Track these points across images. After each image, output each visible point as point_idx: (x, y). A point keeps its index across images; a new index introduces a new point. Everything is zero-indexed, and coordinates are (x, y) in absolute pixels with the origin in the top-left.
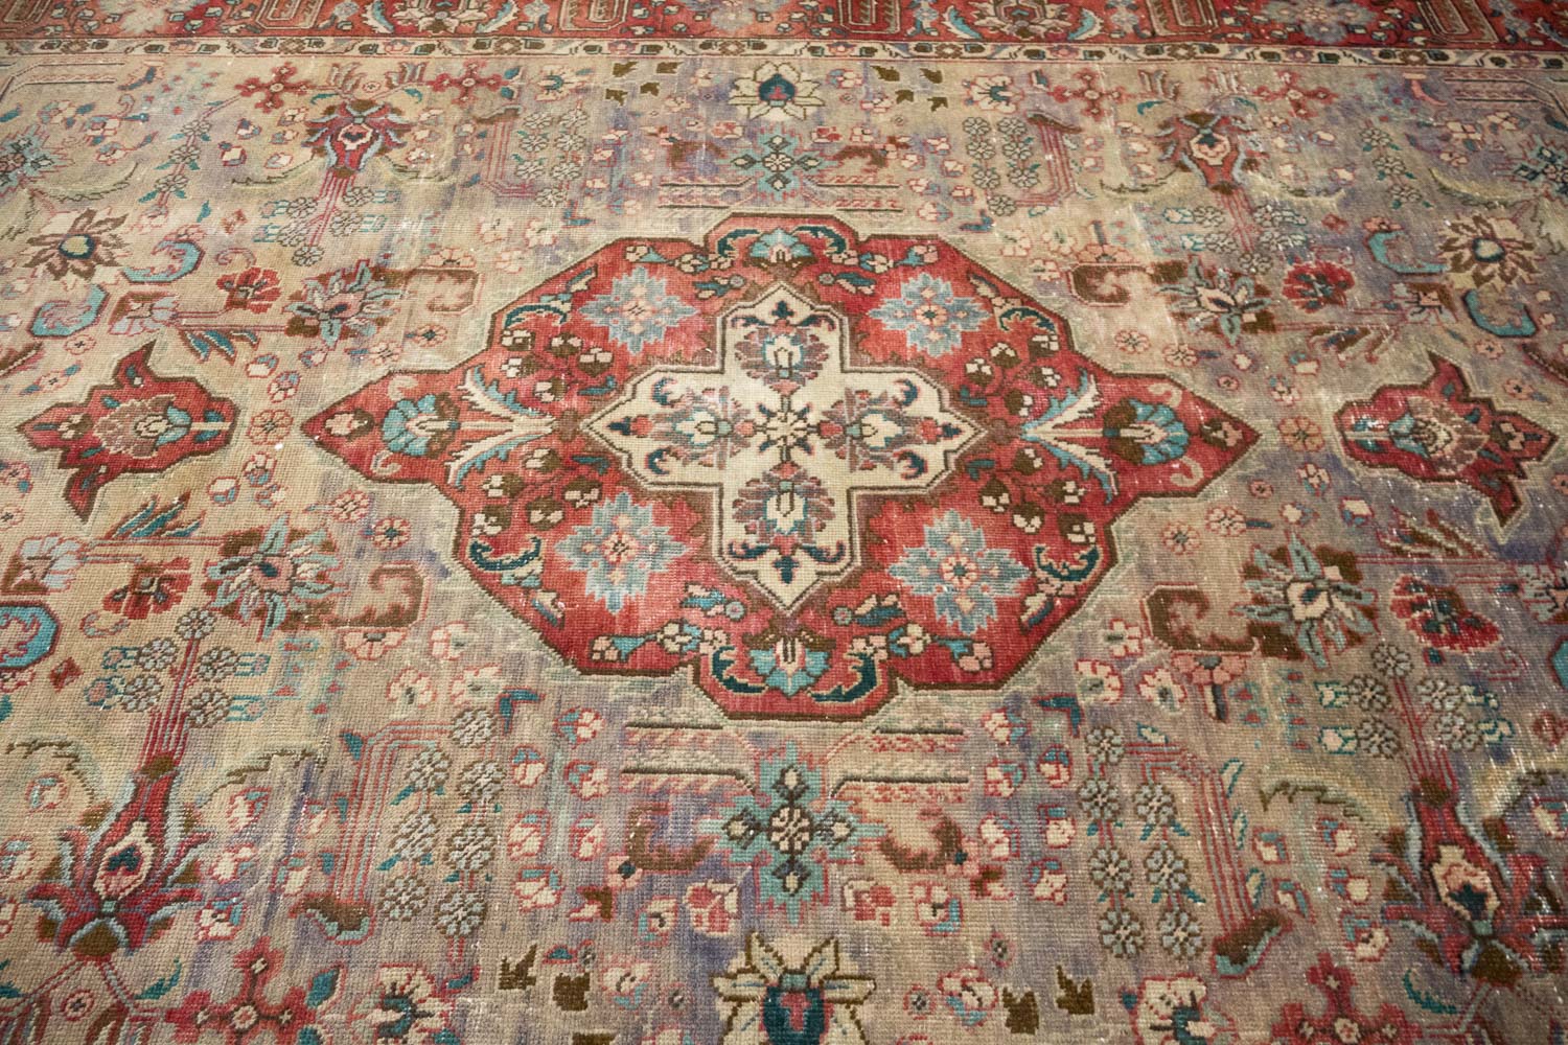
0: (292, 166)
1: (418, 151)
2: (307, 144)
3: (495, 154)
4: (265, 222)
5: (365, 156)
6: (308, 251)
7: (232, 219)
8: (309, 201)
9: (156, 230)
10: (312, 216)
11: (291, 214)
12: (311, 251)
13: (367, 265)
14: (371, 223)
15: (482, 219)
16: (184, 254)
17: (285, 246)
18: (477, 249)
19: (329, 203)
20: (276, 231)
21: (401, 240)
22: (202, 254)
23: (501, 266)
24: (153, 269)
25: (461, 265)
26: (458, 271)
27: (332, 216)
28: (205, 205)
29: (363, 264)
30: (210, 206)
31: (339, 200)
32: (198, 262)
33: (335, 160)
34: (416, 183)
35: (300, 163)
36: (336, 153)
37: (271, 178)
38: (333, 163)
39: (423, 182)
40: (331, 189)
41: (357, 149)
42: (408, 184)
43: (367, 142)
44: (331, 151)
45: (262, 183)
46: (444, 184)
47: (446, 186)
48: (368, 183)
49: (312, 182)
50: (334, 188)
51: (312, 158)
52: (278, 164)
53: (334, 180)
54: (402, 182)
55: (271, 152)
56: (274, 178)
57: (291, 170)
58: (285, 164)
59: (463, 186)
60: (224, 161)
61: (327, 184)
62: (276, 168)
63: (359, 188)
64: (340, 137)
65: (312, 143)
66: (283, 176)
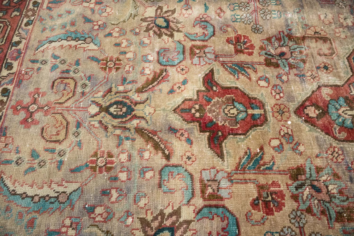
4: (233, 13)
6: (257, 27)
7: (218, 11)
8: (246, 4)
9: (191, 16)
10: (250, 11)
11: (241, 9)
12: (258, 27)
13: (284, 34)
14: (275, 14)
15: (319, 13)
16: (206, 27)
17: (246, 24)
18: (324, 27)
19: (254, 5)
20: (239, 17)
21: (292, 22)
22: (214, 27)
23: (337, 35)
24: (197, 34)
25: (322, 34)
26: (322, 37)
27: (258, 11)
28: (205, 5)
29: (281, 33)
30: (207, 5)
31: (258, 3)
32: (214, 31)
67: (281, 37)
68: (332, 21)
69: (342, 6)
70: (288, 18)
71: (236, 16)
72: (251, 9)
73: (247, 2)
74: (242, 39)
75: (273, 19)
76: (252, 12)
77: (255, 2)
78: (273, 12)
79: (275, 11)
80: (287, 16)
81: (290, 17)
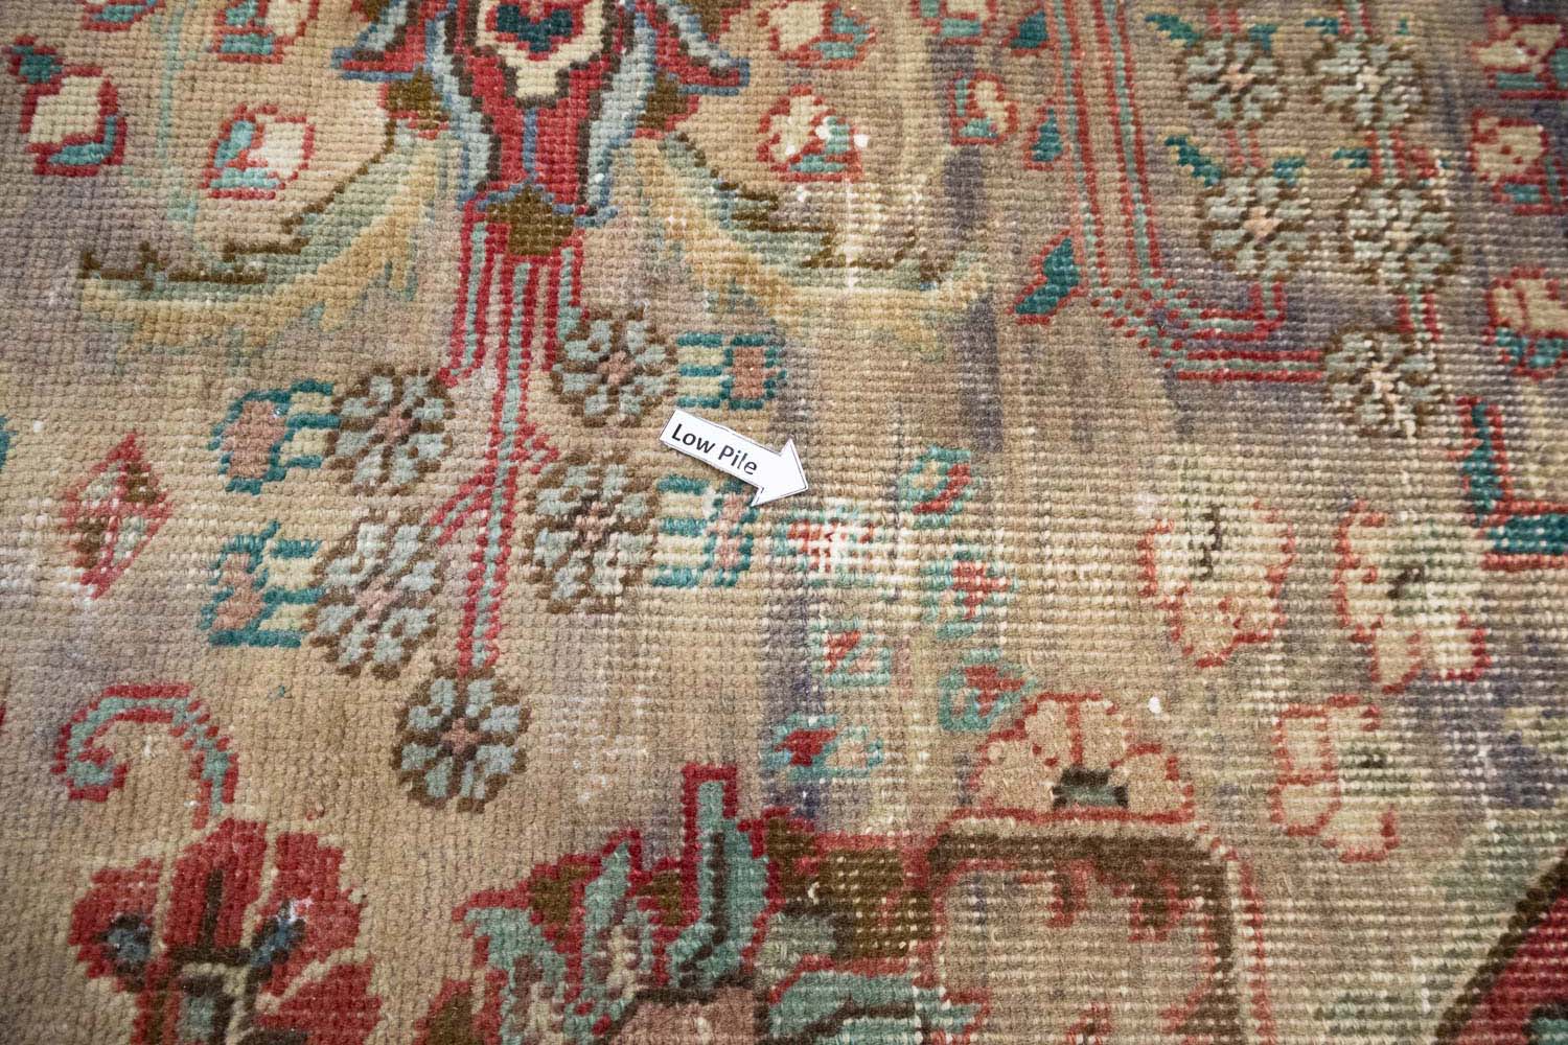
0: (317, 183)
1: (803, 107)
2: (357, 62)
3: (1100, 134)
4: (247, 516)
5: (603, 132)
6: (459, 711)
7: (101, 492)
8: (416, 387)
10: (441, 486)
11: (347, 465)
12: (472, 711)
13: (731, 803)
14: (692, 527)
15: (1145, 505)
17: (352, 671)
18: (1170, 704)
19: (498, 402)
20: (296, 573)
21: (849, 642)
23: (1301, 805)
25: (1136, 802)
26: (1136, 848)
27: (526, 481)
29: (710, 797)
31: (539, 381)
33: (484, 155)
34: (833, 290)
35: (345, 165)
36: (480, 116)
37: (242, 250)
38: (479, 169)
39: (860, 290)
40: (493, 319)
41: (562, 94)
42: (800, 299)
43: (594, 58)
44: (460, 104)
45: (206, 278)
46: (946, 299)
47: (956, 310)
48: (638, 291)
49: (410, 279)
50: (507, 313)
51: (390, 143)
52: (259, 171)
53: (498, 266)
54: (774, 283)
55: (222, 104)
56: (254, 250)
57: (316, 209)
58: (288, 173)
59: (1022, 311)
60: (37, 147)
61: (473, 288)
62: (252, 196)
63: (608, 316)
64: (481, 25)
65: (380, 57)
66: (286, 239)
67: (691, 851)
68: (1262, 615)
69: (1388, 411)
70: (812, 576)
71: (276, 553)
72: (449, 462)
73: (425, 372)
74: (256, 895)
75: (659, 589)
76: (450, 507)
77: (511, 373)
78: (670, 496)
79: (698, 492)
80: (812, 560)
81: (839, 568)
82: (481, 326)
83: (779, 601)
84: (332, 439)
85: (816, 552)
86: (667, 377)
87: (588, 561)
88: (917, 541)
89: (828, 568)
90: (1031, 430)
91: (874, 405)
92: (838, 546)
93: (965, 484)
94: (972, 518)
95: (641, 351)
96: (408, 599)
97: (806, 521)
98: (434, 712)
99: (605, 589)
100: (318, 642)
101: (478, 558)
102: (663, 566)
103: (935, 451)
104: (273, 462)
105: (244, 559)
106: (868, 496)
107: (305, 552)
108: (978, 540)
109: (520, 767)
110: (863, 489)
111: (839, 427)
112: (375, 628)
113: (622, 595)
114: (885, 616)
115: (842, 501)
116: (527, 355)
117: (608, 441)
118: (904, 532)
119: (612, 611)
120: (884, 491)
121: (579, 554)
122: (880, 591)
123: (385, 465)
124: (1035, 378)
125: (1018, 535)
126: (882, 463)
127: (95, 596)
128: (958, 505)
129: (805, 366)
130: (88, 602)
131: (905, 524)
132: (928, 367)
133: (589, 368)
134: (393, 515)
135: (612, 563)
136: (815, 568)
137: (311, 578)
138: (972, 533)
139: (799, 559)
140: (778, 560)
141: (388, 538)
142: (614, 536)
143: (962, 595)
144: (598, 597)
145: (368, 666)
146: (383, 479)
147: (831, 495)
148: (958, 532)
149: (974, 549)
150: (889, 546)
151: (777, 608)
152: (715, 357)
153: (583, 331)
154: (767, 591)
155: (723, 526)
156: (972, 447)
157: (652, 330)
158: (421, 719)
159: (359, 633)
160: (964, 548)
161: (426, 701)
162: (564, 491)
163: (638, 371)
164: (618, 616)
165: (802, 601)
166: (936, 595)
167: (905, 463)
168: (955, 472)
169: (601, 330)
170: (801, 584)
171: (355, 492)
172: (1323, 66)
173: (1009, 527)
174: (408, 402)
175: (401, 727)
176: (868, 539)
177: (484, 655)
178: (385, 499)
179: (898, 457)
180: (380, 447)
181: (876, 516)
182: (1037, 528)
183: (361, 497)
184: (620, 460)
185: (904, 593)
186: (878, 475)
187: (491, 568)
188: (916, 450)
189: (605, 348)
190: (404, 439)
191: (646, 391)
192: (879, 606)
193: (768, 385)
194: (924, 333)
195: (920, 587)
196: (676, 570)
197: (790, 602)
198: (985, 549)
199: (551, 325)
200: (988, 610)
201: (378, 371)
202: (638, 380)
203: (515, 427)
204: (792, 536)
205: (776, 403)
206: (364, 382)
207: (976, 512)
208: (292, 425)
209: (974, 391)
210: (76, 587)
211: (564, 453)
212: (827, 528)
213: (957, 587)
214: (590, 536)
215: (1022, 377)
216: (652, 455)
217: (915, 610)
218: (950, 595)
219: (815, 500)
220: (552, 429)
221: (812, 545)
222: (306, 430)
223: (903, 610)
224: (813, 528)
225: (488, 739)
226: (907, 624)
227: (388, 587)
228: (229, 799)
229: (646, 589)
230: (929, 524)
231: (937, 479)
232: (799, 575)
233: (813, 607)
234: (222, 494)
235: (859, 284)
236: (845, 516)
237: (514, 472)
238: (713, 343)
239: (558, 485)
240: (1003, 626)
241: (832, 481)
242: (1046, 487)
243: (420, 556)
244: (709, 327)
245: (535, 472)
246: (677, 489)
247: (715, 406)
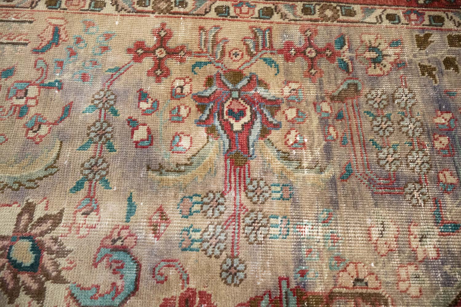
0: (194, 150)
1: (293, 133)
2: (200, 123)
3: (356, 139)
4: (186, 223)
5: (252, 138)
6: (232, 265)
7: (156, 218)
8: (218, 195)
9: (93, 232)
10: (225, 217)
11: (205, 212)
12: (235, 265)
13: (288, 285)
14: (277, 226)
15: (369, 221)
16: (122, 267)
17: (210, 256)
18: (376, 264)
19: (235, 199)
20: (197, 236)
21: (310, 251)
22: (139, 267)
23: (403, 286)
24: (98, 287)
25: (370, 285)
26: (370, 295)
27: (242, 216)
28: (130, 199)
29: (284, 283)
30: (134, 200)
31: (243, 194)
32: (137, 279)
33: (228, 143)
34: (302, 174)
35: (199, 146)
36: (226, 135)
37: (180, 165)
38: (227, 147)
39: (308, 174)
40: (233, 180)
41: (243, 130)
42: (296, 176)
43: (249, 121)
44: (222, 132)
45: (173, 171)
46: (325, 176)
47: (328, 178)
48: (262, 174)
49: (215, 171)
50: (235, 179)
51: (208, 141)
52: (182, 147)
53: (233, 169)
54: (290, 172)
55: (173, 132)
56: (182, 165)
57: (194, 156)
58: (188, 148)
59: (341, 179)
60: (135, 142)
61: (228, 173)
62: (181, 153)
63: (256, 180)
64: (225, 114)
65: (204, 121)
66: (189, 163)
67: (281, 295)
68: (394, 245)
69: (418, 201)
70: (302, 237)
71: (193, 231)
72: (226, 212)
73: (220, 192)
74: (195, 303)
75: (271, 239)
76: (227, 221)
77: (237, 192)
78: (272, 219)
79: (277, 218)
80: (301, 233)
81: (307, 235)
82: (230, 182)
83: (295, 242)
84: (202, 206)
85: (302, 231)
86: (269, 193)
87: (256, 233)
88: (322, 229)
89: (305, 235)
90: (345, 205)
91: (312, 200)
92: (307, 230)
93: (332, 217)
94: (334, 224)
95: (263, 187)
96: (220, 241)
97: (300, 225)
98: (227, 265)
99: (260, 239)
100: (203, 250)
101: (233, 232)
102: (271, 234)
103: (325, 210)
104: (190, 212)
105: (187, 233)
106: (312, 219)
107: (199, 231)
108: (335, 229)
109: (246, 277)
110: (311, 218)
111: (305, 204)
112: (214, 248)
113: (264, 240)
114: (317, 245)
115: (307, 220)
116: (240, 188)
117: (258, 207)
118: (320, 227)
119: (262, 244)
120: (315, 218)
121: (254, 232)
122: (316, 240)
123: (213, 212)
124: (345, 193)
125: (343, 228)
126: (315, 212)
127: (157, 240)
128: (331, 221)
129: (298, 191)
130: (156, 242)
131: (320, 225)
132: (323, 191)
133: (253, 191)
134: (216, 223)
135: (261, 234)
136: (302, 235)
137: (200, 237)
138: (334, 228)
139: (299, 233)
140: (295, 233)
141: (215, 228)
142: (261, 228)
143: (333, 241)
144: (259, 241)
145: (213, 255)
146: (213, 215)
147: (304, 219)
148: (331, 227)
149: (334, 231)
150: (317, 230)
151: (295, 244)
152: (279, 189)
153: (251, 183)
154: (293, 240)
155: (283, 226)
156: (333, 209)
157: (265, 183)
158: (225, 267)
159: (211, 249)
160: (332, 231)
161: (225, 263)
162: (250, 218)
163: (263, 192)
164: (263, 245)
165: (300, 242)
166: (327, 241)
167: (319, 212)
168: (329, 214)
169: (255, 183)
170: (299, 238)
171: (207, 218)
172: (402, 123)
173: (341, 226)
174: (216, 198)
175: (221, 268)
176: (312, 229)
177: (237, 253)
178: (214, 220)
179: (318, 211)
180: (212, 208)
181: (314, 224)
182: (347, 226)
183: (209, 219)
184: (261, 211)
185: (320, 240)
186: (314, 215)
187: (237, 235)
188: (321, 209)
189: (256, 187)
190: (216, 207)
191: (265, 196)
192: (316, 243)
193: (290, 195)
194: (322, 183)
195: (324, 239)
196: (274, 235)
197: (298, 242)
198: (336, 231)
199: (244, 182)
200: (338, 244)
201: (210, 192)
202: (263, 194)
203: (239, 204)
204: (297, 228)
205: (292, 199)
206: (207, 194)
207: (334, 223)
208: (193, 203)
209: (332, 196)
210: (153, 238)
211: (249, 210)
212: (304, 226)
213: (331, 239)
214: (256, 228)
215: (342, 193)
216: (267, 210)
217: (323, 244)
218: (330, 241)
219: (301, 220)
220: (246, 205)
221: (301, 230)
222: (196, 205)
223: (321, 244)
224: (301, 226)
225: (239, 271)
226: (322, 247)
227: (216, 239)
228: (188, 283)
229: (268, 239)
230: (325, 225)
231: (326, 216)
232: (299, 237)
233: (302, 243)
234: (181, 218)
235: (307, 173)
236: (308, 224)
237: (239, 214)
238: (278, 186)
239: (249, 217)
240: (341, 248)
241: (304, 216)
242: (348, 217)
243: (222, 232)
244: (277, 182)
245: (244, 214)
246: (273, 218)
247: (279, 199)
